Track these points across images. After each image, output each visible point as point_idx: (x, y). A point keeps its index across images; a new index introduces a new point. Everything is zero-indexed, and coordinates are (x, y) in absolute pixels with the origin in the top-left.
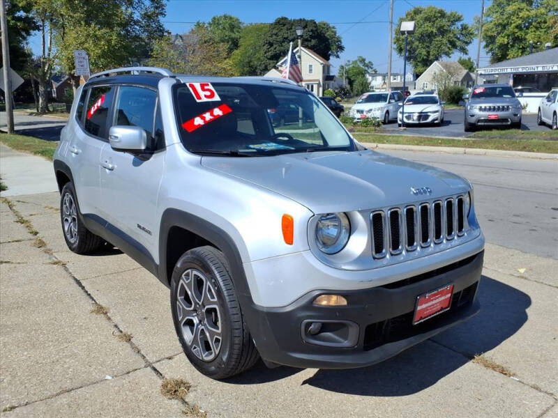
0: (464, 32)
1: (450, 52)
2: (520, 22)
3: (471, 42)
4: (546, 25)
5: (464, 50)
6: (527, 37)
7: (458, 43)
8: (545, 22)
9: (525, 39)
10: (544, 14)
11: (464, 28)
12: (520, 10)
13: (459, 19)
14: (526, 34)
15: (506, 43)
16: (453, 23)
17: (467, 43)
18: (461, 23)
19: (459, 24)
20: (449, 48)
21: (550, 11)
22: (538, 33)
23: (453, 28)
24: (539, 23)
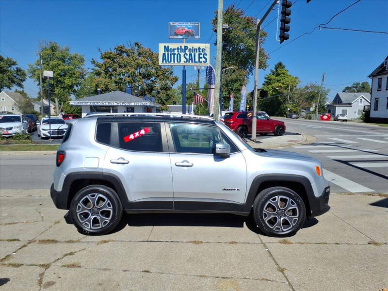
0: (19, 73)
1: (11, 86)
2: (60, 72)
3: (24, 80)
4: (75, 75)
5: (20, 85)
6: (65, 81)
7: (15, 80)
8: (74, 74)
9: (64, 83)
10: (72, 69)
11: (18, 70)
12: (59, 65)
13: (14, 64)
14: (65, 79)
15: (53, 83)
16: (10, 65)
17: (22, 81)
18: (16, 66)
19: (14, 67)
20: (9, 83)
21: (76, 67)
22: (71, 80)
23: (9, 69)
24: (71, 74)
